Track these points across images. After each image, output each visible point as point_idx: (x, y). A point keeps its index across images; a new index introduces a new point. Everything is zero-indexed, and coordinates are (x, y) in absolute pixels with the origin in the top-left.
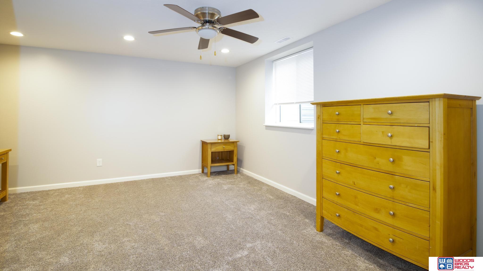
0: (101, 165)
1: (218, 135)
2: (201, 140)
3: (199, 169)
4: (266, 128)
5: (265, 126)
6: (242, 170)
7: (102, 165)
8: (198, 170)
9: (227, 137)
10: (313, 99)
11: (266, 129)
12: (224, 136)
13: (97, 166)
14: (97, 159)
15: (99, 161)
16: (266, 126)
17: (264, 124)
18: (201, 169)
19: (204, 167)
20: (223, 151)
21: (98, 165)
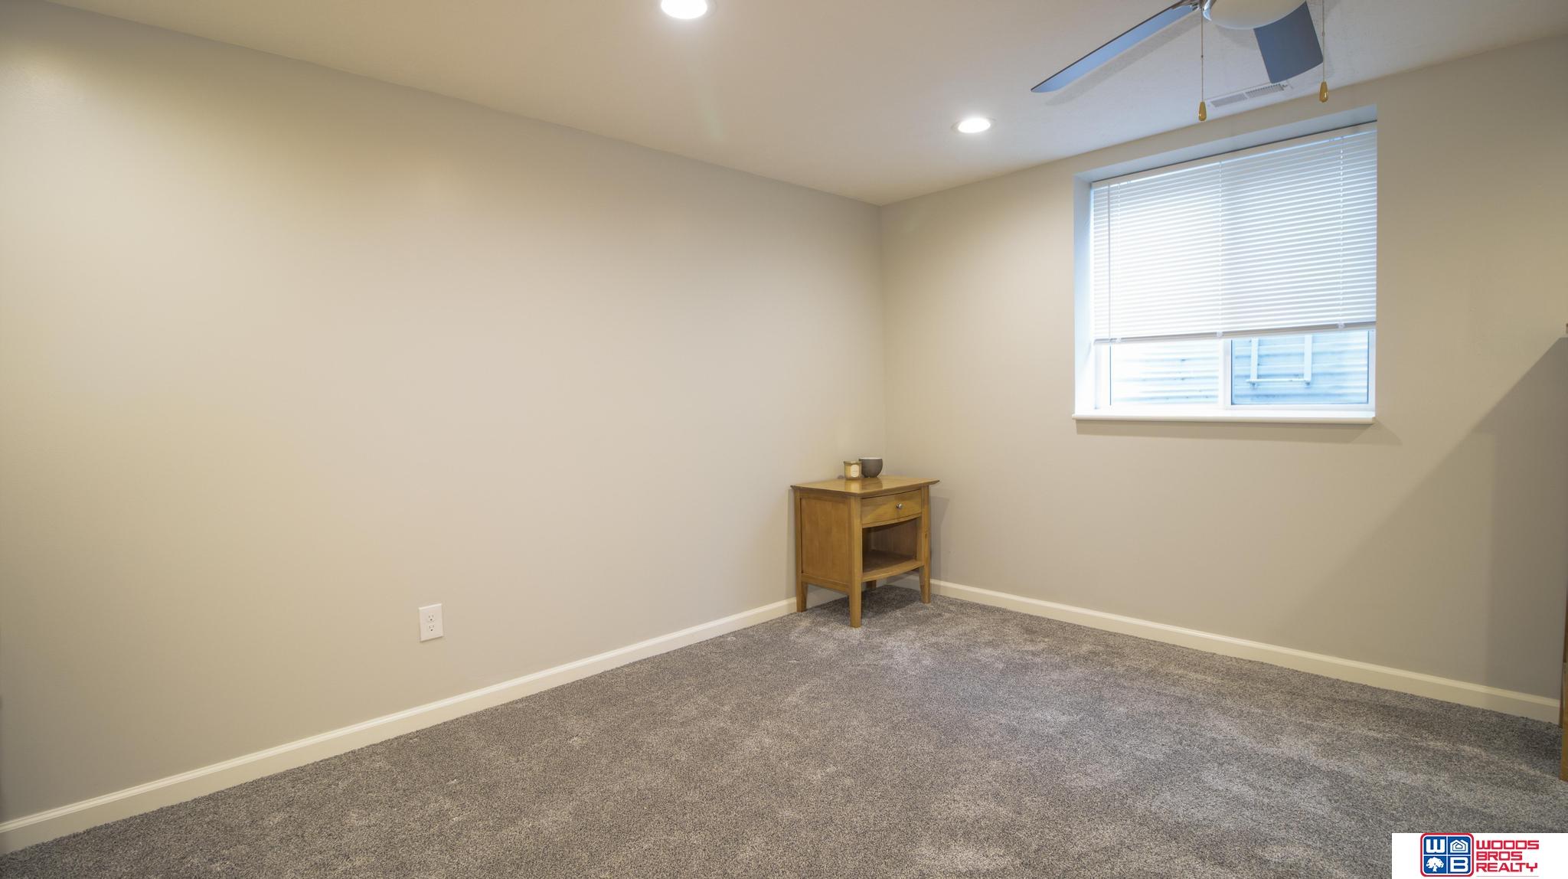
0: (438, 632)
1: (848, 464)
2: (792, 486)
3: (788, 597)
4: (1077, 427)
5: (1075, 421)
6: (939, 587)
7: (442, 635)
8: (784, 603)
9: (870, 471)
10: (1375, 316)
11: (1080, 431)
12: (864, 464)
13: (422, 640)
14: (420, 609)
15: (431, 618)
16: (1081, 421)
17: (1074, 413)
18: (793, 596)
19: (807, 588)
20: (896, 521)
21: (425, 636)
